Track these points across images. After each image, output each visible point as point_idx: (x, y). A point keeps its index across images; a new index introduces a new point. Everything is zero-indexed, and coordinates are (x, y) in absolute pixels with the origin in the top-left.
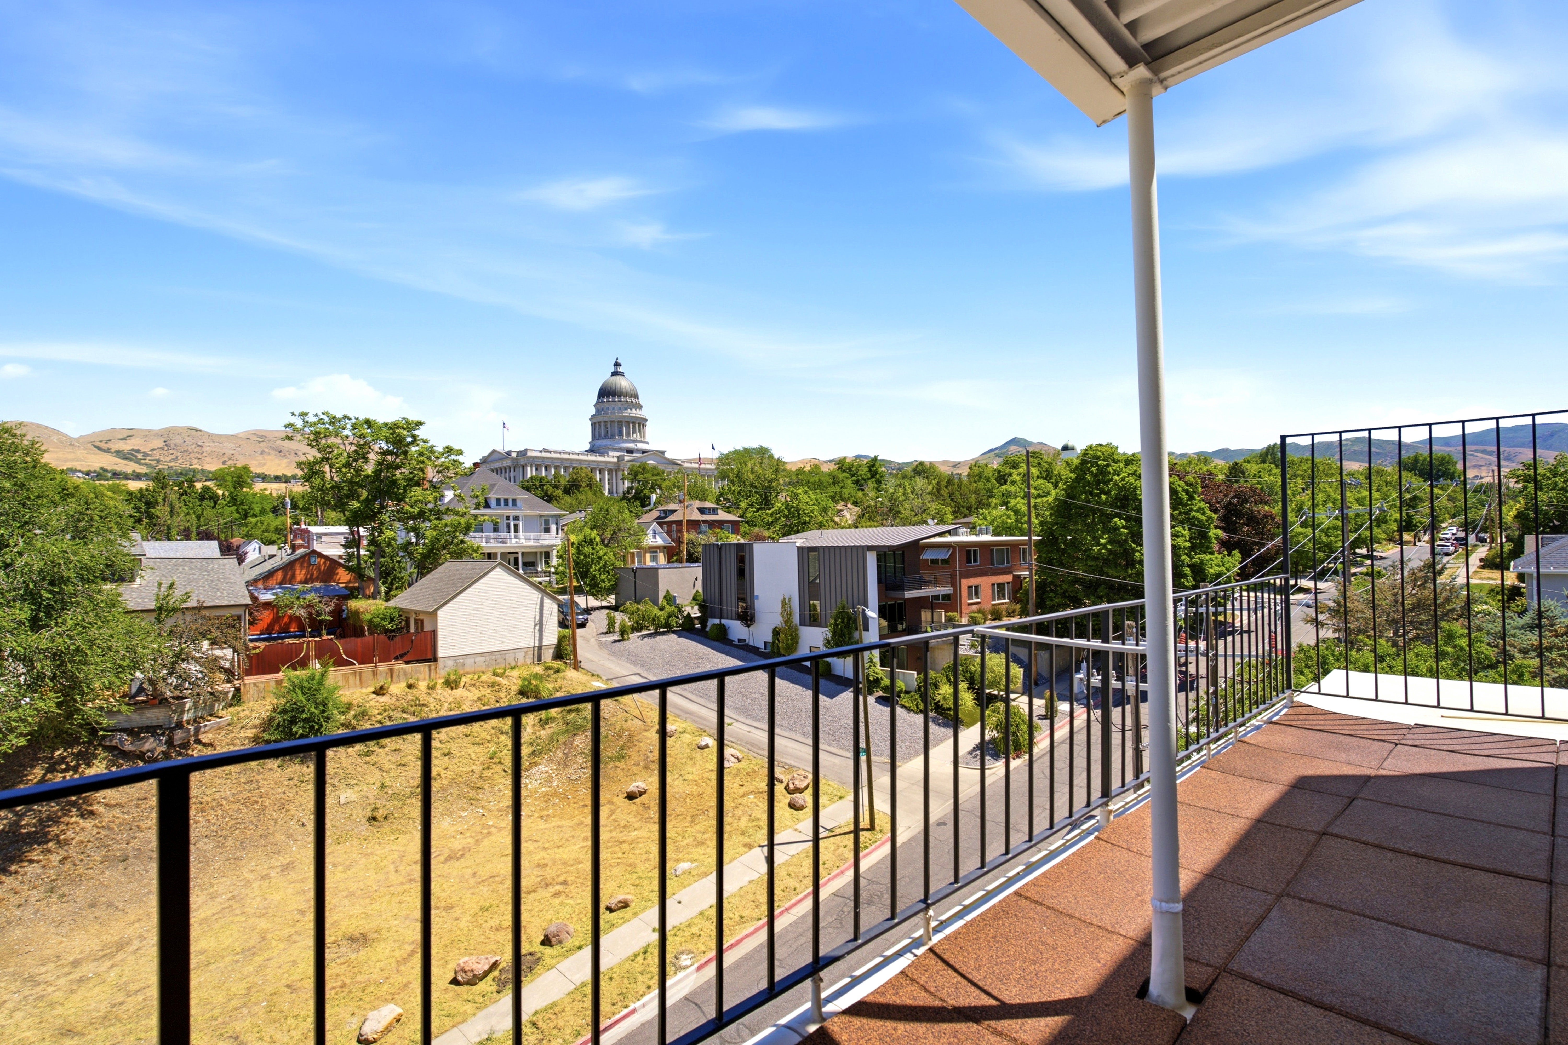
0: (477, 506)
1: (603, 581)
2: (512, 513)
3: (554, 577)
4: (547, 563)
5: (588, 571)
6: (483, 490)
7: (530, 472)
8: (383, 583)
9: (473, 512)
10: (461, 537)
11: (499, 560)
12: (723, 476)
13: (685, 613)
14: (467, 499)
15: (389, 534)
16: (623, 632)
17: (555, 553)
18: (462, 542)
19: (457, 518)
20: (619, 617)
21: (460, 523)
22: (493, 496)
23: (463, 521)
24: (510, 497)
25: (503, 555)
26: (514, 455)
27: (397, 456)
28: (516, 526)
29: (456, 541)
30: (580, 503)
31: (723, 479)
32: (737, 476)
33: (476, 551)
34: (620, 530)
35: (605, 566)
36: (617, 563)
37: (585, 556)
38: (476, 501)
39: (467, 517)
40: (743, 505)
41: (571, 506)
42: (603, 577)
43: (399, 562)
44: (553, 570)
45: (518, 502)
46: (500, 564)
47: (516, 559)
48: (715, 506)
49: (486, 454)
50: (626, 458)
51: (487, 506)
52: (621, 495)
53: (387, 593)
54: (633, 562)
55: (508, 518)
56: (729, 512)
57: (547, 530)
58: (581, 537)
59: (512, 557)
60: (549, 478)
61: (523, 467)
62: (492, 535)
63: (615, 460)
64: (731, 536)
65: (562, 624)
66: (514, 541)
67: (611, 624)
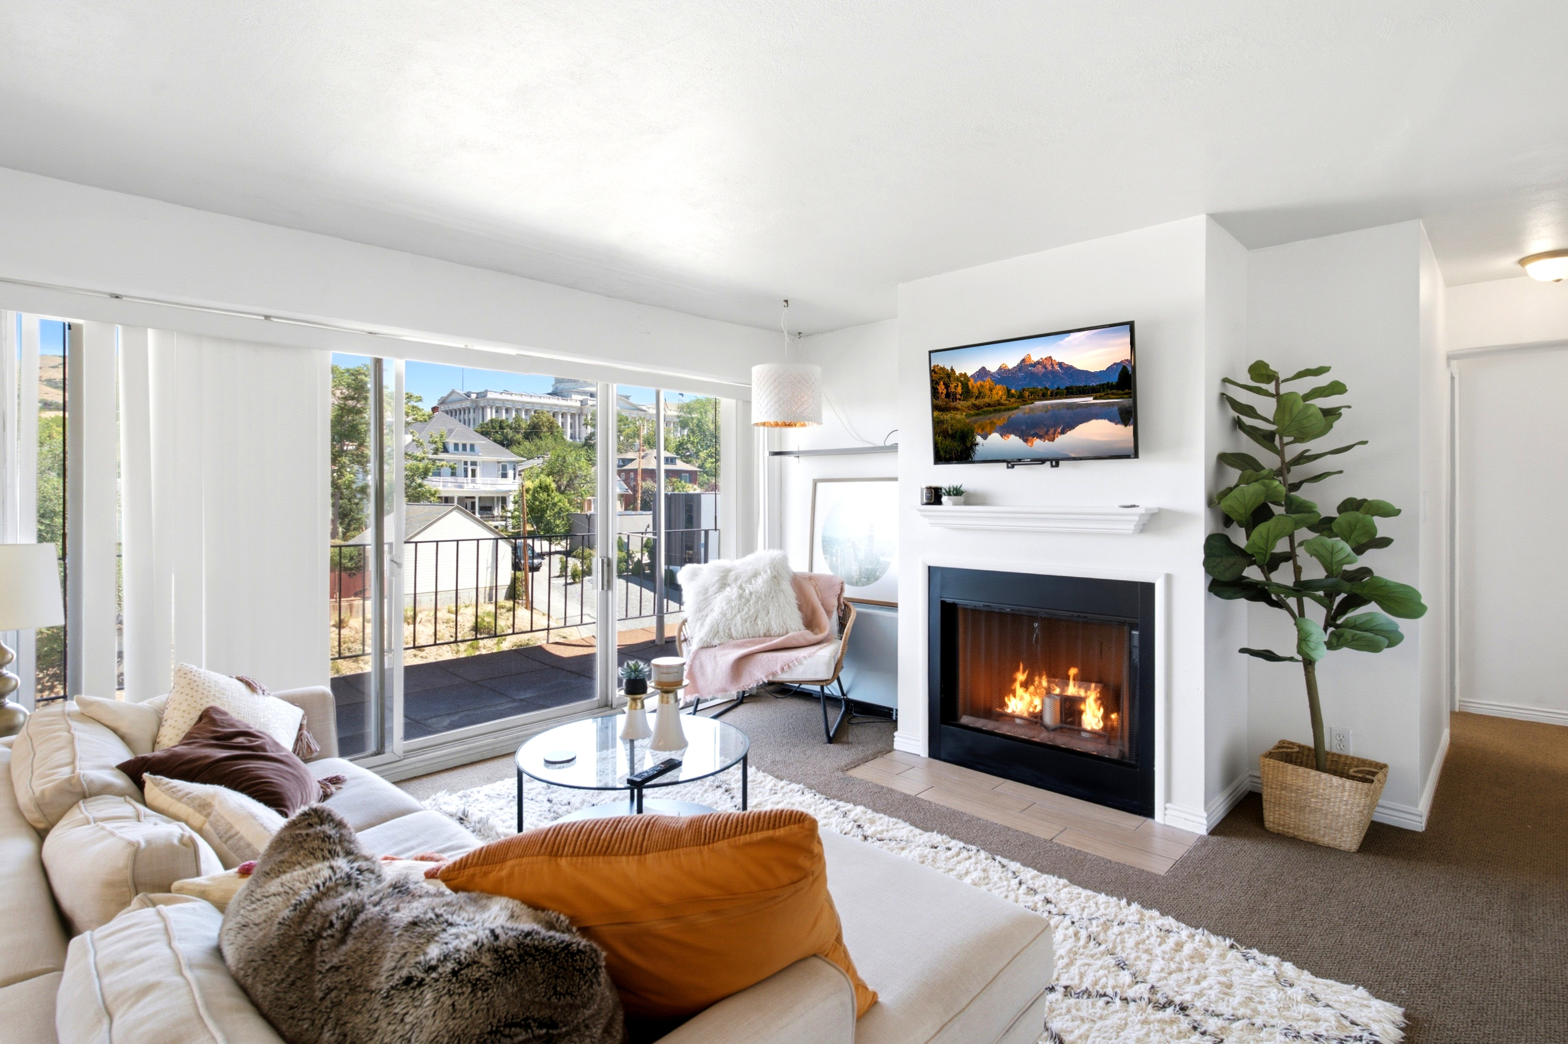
0: (436, 451)
1: (558, 526)
2: (470, 458)
3: (510, 521)
4: (503, 508)
5: (542, 516)
6: (442, 436)
7: (490, 415)
8: (341, 523)
9: (431, 456)
10: (419, 481)
11: (456, 503)
12: (684, 424)
13: (636, 560)
14: (425, 444)
15: (348, 476)
16: (574, 576)
17: (511, 498)
18: (420, 485)
19: (415, 462)
20: (571, 561)
21: (418, 468)
22: (451, 441)
23: (421, 465)
24: (469, 443)
25: (461, 500)
26: (474, 396)
27: (358, 401)
28: (474, 472)
29: (414, 484)
30: (538, 449)
31: (683, 427)
32: (698, 425)
33: (433, 495)
34: (576, 477)
35: (559, 513)
36: (572, 510)
37: (541, 502)
38: (434, 446)
39: (426, 461)
40: (703, 454)
41: (530, 451)
42: (558, 522)
43: (357, 504)
44: (509, 514)
45: (476, 448)
46: (457, 508)
47: (473, 504)
48: (674, 455)
49: (445, 395)
50: (590, 403)
51: (446, 450)
52: (583, 440)
53: (344, 534)
54: (589, 508)
55: (466, 463)
56: (687, 462)
57: (504, 475)
58: (537, 482)
59: (469, 502)
60: (510, 421)
61: (483, 408)
62: (450, 479)
63: (578, 404)
64: (688, 485)
65: (516, 566)
66: (471, 485)
67: (564, 568)
